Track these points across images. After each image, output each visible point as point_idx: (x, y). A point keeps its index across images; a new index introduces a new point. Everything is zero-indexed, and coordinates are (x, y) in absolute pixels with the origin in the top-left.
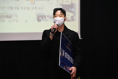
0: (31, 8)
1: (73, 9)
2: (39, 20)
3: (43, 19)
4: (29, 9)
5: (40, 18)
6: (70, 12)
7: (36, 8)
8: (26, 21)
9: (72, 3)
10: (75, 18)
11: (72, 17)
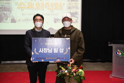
0: (50, 15)
1: (77, 15)
2: (55, 22)
3: (58, 21)
4: (49, 15)
5: (56, 21)
6: (75, 17)
7: (53, 14)
8: (48, 23)
9: (76, 11)
10: (78, 21)
11: (76, 20)
